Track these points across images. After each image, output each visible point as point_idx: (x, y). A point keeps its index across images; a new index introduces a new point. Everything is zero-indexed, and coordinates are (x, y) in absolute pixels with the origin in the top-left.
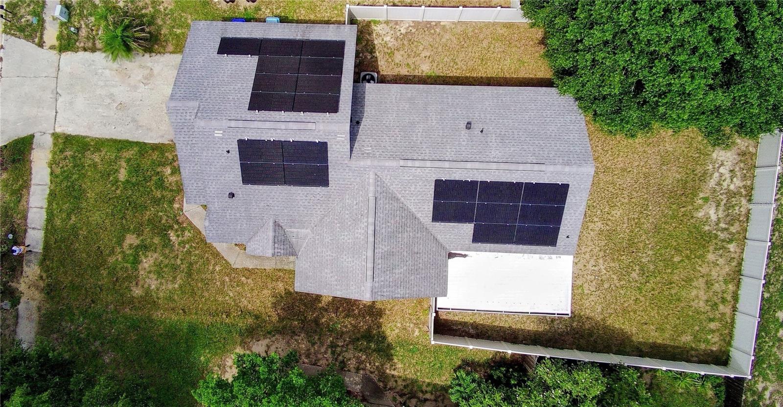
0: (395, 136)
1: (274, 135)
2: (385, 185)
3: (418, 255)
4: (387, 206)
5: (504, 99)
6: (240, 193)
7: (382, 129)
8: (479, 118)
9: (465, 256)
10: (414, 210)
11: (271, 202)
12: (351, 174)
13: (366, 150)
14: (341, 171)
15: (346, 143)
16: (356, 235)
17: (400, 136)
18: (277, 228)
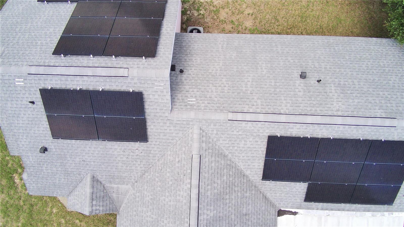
0: (222, 85)
1: (81, 83)
2: (211, 140)
3: (247, 217)
4: (213, 164)
5: (336, 48)
6: (53, 147)
7: (207, 79)
8: (313, 66)
9: (295, 213)
10: (242, 167)
11: (86, 157)
12: (172, 128)
13: (190, 101)
14: (161, 124)
15: (165, 93)
16: (178, 198)
17: (227, 85)
18: (95, 183)
